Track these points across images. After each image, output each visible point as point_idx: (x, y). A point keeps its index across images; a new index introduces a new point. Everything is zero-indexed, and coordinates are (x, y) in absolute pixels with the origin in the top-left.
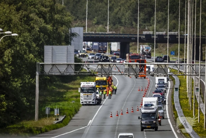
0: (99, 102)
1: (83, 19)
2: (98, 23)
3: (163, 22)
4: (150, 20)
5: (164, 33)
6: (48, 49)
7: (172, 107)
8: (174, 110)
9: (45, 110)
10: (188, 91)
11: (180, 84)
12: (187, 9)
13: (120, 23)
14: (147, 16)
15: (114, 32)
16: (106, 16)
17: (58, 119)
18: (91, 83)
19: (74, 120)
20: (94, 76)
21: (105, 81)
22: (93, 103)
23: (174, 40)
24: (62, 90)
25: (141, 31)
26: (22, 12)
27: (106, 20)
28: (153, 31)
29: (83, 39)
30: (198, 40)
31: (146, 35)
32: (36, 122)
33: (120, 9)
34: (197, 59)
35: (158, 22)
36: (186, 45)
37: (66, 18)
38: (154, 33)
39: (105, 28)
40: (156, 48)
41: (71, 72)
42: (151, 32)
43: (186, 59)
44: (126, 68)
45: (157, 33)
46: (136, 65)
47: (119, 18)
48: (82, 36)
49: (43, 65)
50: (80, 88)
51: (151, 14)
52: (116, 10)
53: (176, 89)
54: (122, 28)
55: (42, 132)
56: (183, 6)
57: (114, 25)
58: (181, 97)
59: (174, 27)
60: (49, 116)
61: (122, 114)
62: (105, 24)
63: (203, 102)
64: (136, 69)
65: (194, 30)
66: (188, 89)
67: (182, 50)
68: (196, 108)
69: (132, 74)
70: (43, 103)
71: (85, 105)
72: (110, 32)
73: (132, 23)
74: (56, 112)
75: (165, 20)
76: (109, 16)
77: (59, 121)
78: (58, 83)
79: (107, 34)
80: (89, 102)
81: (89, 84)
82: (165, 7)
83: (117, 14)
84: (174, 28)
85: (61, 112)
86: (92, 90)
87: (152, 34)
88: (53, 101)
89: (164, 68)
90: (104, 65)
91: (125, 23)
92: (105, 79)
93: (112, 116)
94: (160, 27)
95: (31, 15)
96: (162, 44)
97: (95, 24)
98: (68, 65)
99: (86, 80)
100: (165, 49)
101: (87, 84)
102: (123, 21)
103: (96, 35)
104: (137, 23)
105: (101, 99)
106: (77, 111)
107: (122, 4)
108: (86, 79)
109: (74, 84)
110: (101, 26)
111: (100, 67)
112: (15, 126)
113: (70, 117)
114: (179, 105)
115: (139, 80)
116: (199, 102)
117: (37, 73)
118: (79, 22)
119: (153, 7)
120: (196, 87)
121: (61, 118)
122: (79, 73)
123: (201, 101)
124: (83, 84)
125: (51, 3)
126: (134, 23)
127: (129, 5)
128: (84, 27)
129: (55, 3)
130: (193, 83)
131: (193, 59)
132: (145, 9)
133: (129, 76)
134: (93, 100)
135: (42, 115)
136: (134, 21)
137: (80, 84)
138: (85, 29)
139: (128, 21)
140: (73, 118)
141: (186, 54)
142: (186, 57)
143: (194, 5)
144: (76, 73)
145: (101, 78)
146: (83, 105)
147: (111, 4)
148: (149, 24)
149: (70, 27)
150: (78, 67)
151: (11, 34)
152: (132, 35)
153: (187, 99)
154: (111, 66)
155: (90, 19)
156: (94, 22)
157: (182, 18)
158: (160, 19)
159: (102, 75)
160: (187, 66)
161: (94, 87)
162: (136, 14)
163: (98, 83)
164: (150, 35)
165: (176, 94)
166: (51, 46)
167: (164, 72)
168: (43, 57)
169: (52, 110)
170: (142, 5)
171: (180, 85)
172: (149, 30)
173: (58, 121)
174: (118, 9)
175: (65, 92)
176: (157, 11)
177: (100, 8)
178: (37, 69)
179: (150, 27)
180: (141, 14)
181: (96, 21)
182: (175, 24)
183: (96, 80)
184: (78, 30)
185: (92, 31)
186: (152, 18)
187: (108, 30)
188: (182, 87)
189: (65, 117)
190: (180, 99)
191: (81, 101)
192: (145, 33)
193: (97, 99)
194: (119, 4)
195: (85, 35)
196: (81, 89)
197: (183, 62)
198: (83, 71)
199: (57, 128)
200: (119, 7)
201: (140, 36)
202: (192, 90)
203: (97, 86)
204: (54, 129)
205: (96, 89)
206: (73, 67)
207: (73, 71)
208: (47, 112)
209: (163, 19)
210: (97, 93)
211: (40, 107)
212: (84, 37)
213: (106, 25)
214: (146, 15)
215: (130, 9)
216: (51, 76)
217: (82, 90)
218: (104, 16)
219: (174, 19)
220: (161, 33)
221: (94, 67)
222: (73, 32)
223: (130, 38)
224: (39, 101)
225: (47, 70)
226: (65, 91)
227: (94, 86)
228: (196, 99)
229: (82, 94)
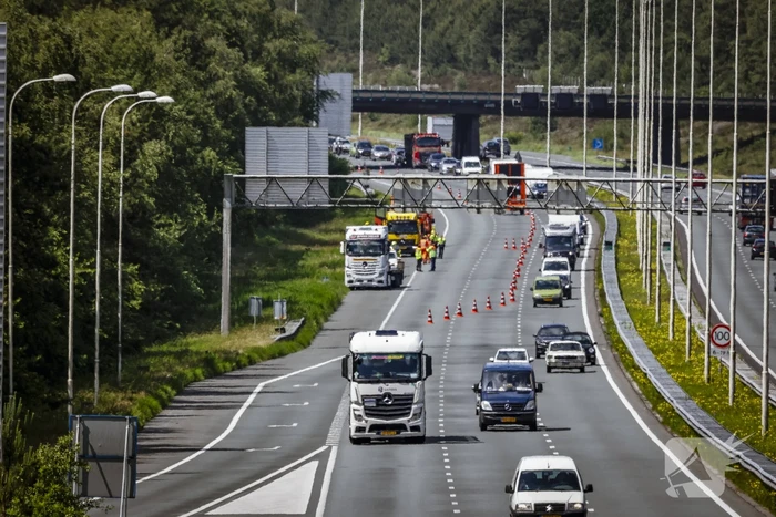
0: (395, 280)
1: (352, 48)
2: (393, 61)
3: (572, 58)
4: (535, 52)
5: (574, 89)
6: (256, 138)
7: (597, 294)
8: (604, 303)
9: (247, 305)
10: (640, 251)
11: (619, 231)
12: (637, 22)
13: (453, 60)
14: (526, 44)
15: (436, 86)
16: (413, 42)
17: (283, 330)
18: (374, 227)
19: (328, 332)
20: (384, 205)
21: (413, 223)
22: (380, 285)
23: (600, 108)
24: (294, 248)
25: (510, 84)
27: (413, 51)
28: (544, 83)
29: (351, 105)
30: (667, 108)
31: (525, 95)
32: (222, 339)
33: (452, 23)
34: (667, 161)
35: (558, 59)
36: (636, 123)
37: (304, 50)
38: (545, 89)
39: (409, 74)
40: (551, 130)
41: (321, 198)
42: (538, 88)
43: (635, 162)
44: (470, 188)
45: (556, 89)
46: (499, 181)
47: (449, 47)
48: (348, 97)
49: (242, 182)
50: (345, 241)
51: (538, 38)
52: (440, 26)
53: (609, 244)
54: (460, 76)
55: (240, 366)
56: (627, 15)
57: (437, 65)
58: (622, 265)
59: (600, 74)
60: (260, 320)
61: (460, 314)
62: (409, 63)
63: (685, 281)
64: (497, 192)
65: (657, 80)
66: (640, 245)
67: (624, 137)
68: (664, 298)
69: (487, 205)
70: (241, 284)
71: (359, 288)
72: (426, 87)
73: (486, 60)
74: (278, 310)
75: (578, 53)
76: (423, 42)
77: (287, 334)
78: (282, 227)
79: (418, 92)
80: (371, 281)
81: (367, 232)
82: (576, 17)
83: (443, 35)
84: (602, 76)
85: (293, 311)
86: (381, 247)
87: (540, 91)
88: (269, 278)
89: (575, 189)
90: (409, 182)
91: (468, 60)
92: (412, 219)
93: (431, 321)
94: (565, 72)
95: (211, 42)
96: (568, 120)
97: (385, 63)
98: (311, 180)
99: (359, 219)
100: (575, 134)
101: (362, 233)
102: (461, 54)
103: (388, 95)
104: (499, 62)
105: (402, 272)
106: (335, 304)
107: (459, 9)
108: (360, 216)
109: (327, 231)
110: (399, 68)
111: (399, 186)
112: (165, 348)
113: (318, 323)
114: (617, 291)
115: (507, 219)
116: (671, 283)
117: (227, 203)
118: (338, 57)
119: (542, 17)
120: (663, 241)
121: (291, 328)
122: (341, 203)
123: (678, 277)
124: (353, 231)
125: (264, 8)
126: (491, 60)
127: (477, 11)
128: (354, 71)
129: (273, 8)
130: (656, 230)
131: (655, 160)
132: (522, 22)
133: (478, 212)
134: (381, 275)
135: (241, 318)
136: (492, 55)
137: (344, 232)
138: (356, 77)
139: (474, 54)
140: (326, 325)
141: (635, 149)
142: (635, 155)
143: (658, 13)
144: (334, 202)
145: (399, 215)
146: (352, 288)
147: (428, 9)
148: (532, 64)
149: (313, 73)
150: (337, 187)
151: (154, 98)
152: (486, 94)
153: (639, 271)
154: (431, 183)
155: (370, 49)
156: (381, 59)
157: (625, 48)
158: (562, 51)
159: (404, 208)
160: (639, 185)
161: (382, 241)
162: (497, 36)
163: (397, 227)
164: (536, 94)
165: (608, 258)
166: (264, 129)
167: (575, 201)
168: (244, 154)
169: (267, 304)
170: (514, 12)
171: (619, 235)
172: (532, 81)
173: (283, 335)
174: (446, 22)
175: (303, 253)
176: (555, 28)
177: (397, 19)
178: (227, 191)
179: (537, 74)
180: (510, 37)
181: (387, 54)
182: (603, 64)
183: (389, 218)
184: (340, 83)
185: (375, 82)
186: (541, 48)
187: (420, 80)
188: (625, 238)
189: (303, 323)
190: (620, 273)
191: (347, 279)
192: (520, 88)
193: (390, 273)
194: (450, 9)
195: (356, 95)
196: (348, 246)
197: (626, 169)
198: (352, 192)
199: (282, 355)
200: (450, 18)
201: (508, 98)
202: (653, 248)
204: (273, 357)
205: (390, 244)
206: (326, 185)
207: (326, 197)
208: (254, 311)
209: (570, 51)
210: (392, 256)
211: (234, 295)
212: (354, 100)
213: (416, 67)
214: (523, 38)
215: (480, 22)
216: (265, 211)
217: (351, 248)
218: (408, 43)
219: (602, 51)
220: (565, 89)
221: (383, 182)
222: (323, 88)
223: (482, 103)
224: (232, 279)
225: (254, 193)
226: (303, 248)
227: (382, 237)
228: (662, 271)
229: (349, 260)
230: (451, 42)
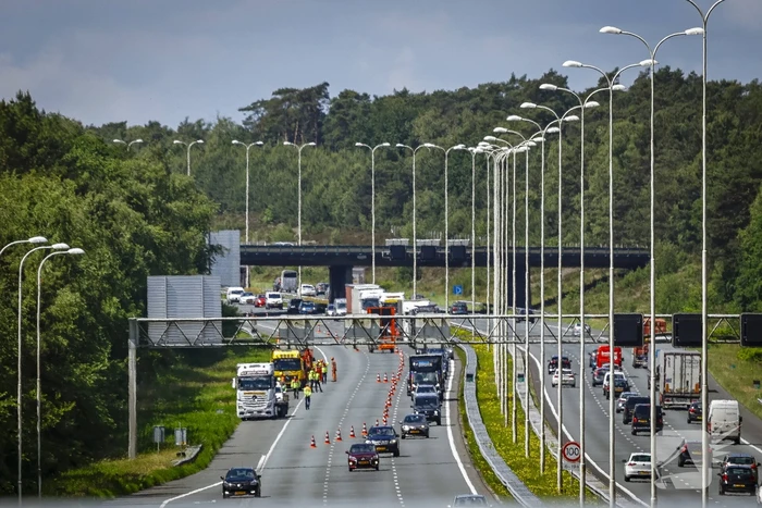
0: (281, 411)
1: (238, 210)
2: (276, 220)
3: (434, 215)
4: (401, 210)
5: (436, 241)
6: (157, 285)
7: (461, 419)
8: (468, 428)
9: (152, 434)
10: (497, 382)
11: (478, 364)
12: (492, 181)
13: (328, 218)
14: (394, 202)
15: (314, 242)
16: (293, 202)
17: (184, 455)
18: (262, 364)
19: (224, 456)
20: (271, 347)
21: (297, 360)
22: (269, 415)
23: (459, 258)
24: (192, 384)
25: (380, 238)
26: (93, 196)
27: (293, 212)
28: (410, 236)
29: (239, 259)
30: (520, 257)
31: (393, 248)
32: (131, 462)
33: (327, 186)
34: (520, 303)
35: (422, 215)
36: (492, 271)
37: (198, 210)
38: (411, 242)
39: (291, 231)
40: (418, 279)
41: (215, 339)
42: (404, 241)
43: (491, 306)
44: (348, 327)
45: (421, 242)
46: (373, 320)
47: (325, 207)
48: (236, 252)
49: (145, 325)
50: (236, 377)
51: (404, 197)
52: (316, 189)
53: (470, 376)
54: (335, 232)
55: (146, 486)
56: (482, 176)
57: (314, 223)
58: (482, 396)
59: (459, 228)
60: (164, 446)
61: (340, 439)
62: (290, 221)
63: (537, 406)
64: (371, 330)
65: (510, 233)
66: (497, 376)
67: (480, 283)
68: (520, 421)
69: (362, 340)
70: (145, 417)
71: (249, 419)
72: (305, 243)
73: (357, 218)
74: (180, 436)
75: (439, 210)
76: (303, 203)
77: (187, 458)
78: (180, 367)
79: (298, 247)
80: (260, 412)
81: (256, 369)
82: (437, 179)
83: (319, 197)
84: (460, 230)
85: (192, 439)
86: (267, 382)
87: (407, 244)
88: (168, 411)
89: (440, 325)
90: (293, 323)
91: (341, 218)
92: (296, 357)
93: (314, 445)
94: (428, 228)
95: (114, 203)
96: (431, 270)
97: (268, 222)
98: (207, 323)
99: (250, 359)
100: (438, 282)
101: (252, 369)
102: (335, 213)
103: (272, 250)
104: (370, 219)
105: (287, 404)
106: (228, 434)
107: (332, 172)
108: (250, 356)
109: (220, 370)
110: (281, 226)
111: (284, 326)
112: (79, 472)
113: (214, 448)
114: (478, 416)
115: (379, 357)
116: (526, 410)
117: (132, 344)
118: (227, 218)
119: (408, 182)
120: (519, 372)
121: (191, 452)
122: (233, 342)
123: (532, 403)
124: (244, 368)
125: (161, 173)
126: (362, 218)
127: (348, 176)
128: (242, 229)
129: (169, 173)
130: (512, 363)
131: (510, 304)
132: (389, 184)
133: (355, 347)
134: (269, 407)
135: (146, 446)
136: (363, 213)
137: (235, 370)
138: (243, 234)
139: (347, 213)
140: (221, 451)
141: (491, 294)
142: (491, 299)
143: (511, 174)
144: (228, 342)
145: (286, 353)
146: (244, 419)
147: (305, 174)
148: (400, 220)
149: (205, 231)
150: (230, 328)
151: (67, 250)
152: (356, 247)
153: (497, 399)
154: (312, 323)
155: (255, 210)
156: (265, 219)
157: (480, 205)
158: (425, 208)
159: (289, 345)
160: (495, 321)
161: (271, 376)
162: (366, 197)
163: (280, 364)
164: (403, 247)
165: (470, 388)
166: (164, 277)
167: (440, 336)
168: (146, 303)
169: (169, 432)
170: (382, 175)
171: (478, 368)
172: (399, 236)
173: (184, 460)
174: (322, 185)
175: (199, 389)
176: (419, 188)
177: (278, 183)
178: (131, 332)
179: (404, 229)
180: (379, 197)
181: (270, 214)
182: (461, 220)
183: (275, 357)
184: (229, 240)
185: (260, 239)
186: (406, 205)
187: (299, 238)
188: (484, 370)
189: (202, 448)
190: (480, 401)
191: (238, 411)
192: (389, 242)
193: (276, 405)
194: (324, 174)
195: (243, 250)
196: (240, 381)
197: (484, 312)
198: (241, 337)
199: (183, 476)
200: (325, 182)
201: (379, 251)
202: (509, 379)
203: (276, 373)
204: (175, 479)
205: (276, 380)
206: (219, 326)
207: (220, 337)
208: (157, 438)
209: (433, 208)
210: (278, 390)
211: (140, 426)
212: (242, 254)
213: (296, 225)
214: (391, 198)
215: (352, 185)
216: (164, 350)
217: (245, 383)
218: (289, 203)
219: (460, 208)
220: (427, 242)
221: (268, 327)
222: (214, 243)
223: (354, 255)
224: (139, 413)
225: (155, 335)
226: (201, 385)
227: (270, 373)
228: (518, 400)
229: (240, 394)
230: (327, 203)
